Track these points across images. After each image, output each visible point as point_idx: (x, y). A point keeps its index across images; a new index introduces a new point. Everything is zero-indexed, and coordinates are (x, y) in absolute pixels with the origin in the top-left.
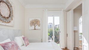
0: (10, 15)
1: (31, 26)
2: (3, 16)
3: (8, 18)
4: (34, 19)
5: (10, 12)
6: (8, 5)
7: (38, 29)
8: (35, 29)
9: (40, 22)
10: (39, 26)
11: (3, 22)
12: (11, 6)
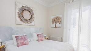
0: (31, 17)
1: (53, 24)
2: (26, 19)
3: (29, 20)
4: (55, 16)
5: (31, 15)
6: (30, 10)
7: (58, 27)
8: (56, 27)
9: (61, 19)
10: (60, 24)
11: (26, 23)
12: (32, 11)
